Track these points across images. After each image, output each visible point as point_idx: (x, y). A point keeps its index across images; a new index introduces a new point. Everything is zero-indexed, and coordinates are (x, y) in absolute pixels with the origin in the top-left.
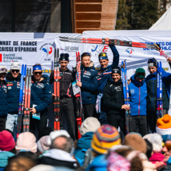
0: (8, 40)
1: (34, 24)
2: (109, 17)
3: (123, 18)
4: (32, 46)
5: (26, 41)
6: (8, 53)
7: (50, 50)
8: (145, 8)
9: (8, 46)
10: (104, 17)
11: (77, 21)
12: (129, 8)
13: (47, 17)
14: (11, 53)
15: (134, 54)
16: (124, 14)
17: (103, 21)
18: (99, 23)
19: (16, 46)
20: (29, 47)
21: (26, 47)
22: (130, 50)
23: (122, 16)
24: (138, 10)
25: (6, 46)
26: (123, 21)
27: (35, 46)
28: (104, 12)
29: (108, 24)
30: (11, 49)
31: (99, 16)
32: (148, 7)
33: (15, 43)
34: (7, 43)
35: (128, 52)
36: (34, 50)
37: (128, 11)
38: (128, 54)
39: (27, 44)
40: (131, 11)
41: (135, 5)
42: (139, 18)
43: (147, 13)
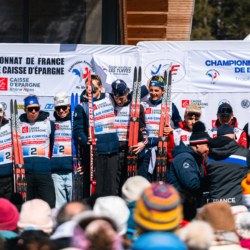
0: (18, 56)
1: (61, 35)
2: (180, 20)
3: (203, 27)
4: (56, 66)
5: (46, 58)
6: (18, 76)
7: (85, 72)
8: (239, 10)
9: (18, 66)
10: (171, 20)
11: (129, 26)
12: (214, 10)
13: (82, 23)
14: (22, 76)
15: (219, 79)
16: (205, 20)
17: (170, 27)
18: (164, 30)
19: (31, 66)
20: (51, 66)
21: (46, 66)
22: (213, 73)
23: (203, 23)
24: (227, 14)
25: (15, 65)
26: (204, 30)
27: (60, 66)
28: (171, 12)
29: (178, 32)
30: (23, 71)
31: (164, 20)
32: (243, 9)
33: (30, 61)
34: (16, 60)
35: (210, 75)
36: (60, 71)
37: (211, 16)
38: (210, 79)
39: (49, 63)
40: (216, 15)
41: (223, 6)
42: (230, 27)
43: (242, 19)
